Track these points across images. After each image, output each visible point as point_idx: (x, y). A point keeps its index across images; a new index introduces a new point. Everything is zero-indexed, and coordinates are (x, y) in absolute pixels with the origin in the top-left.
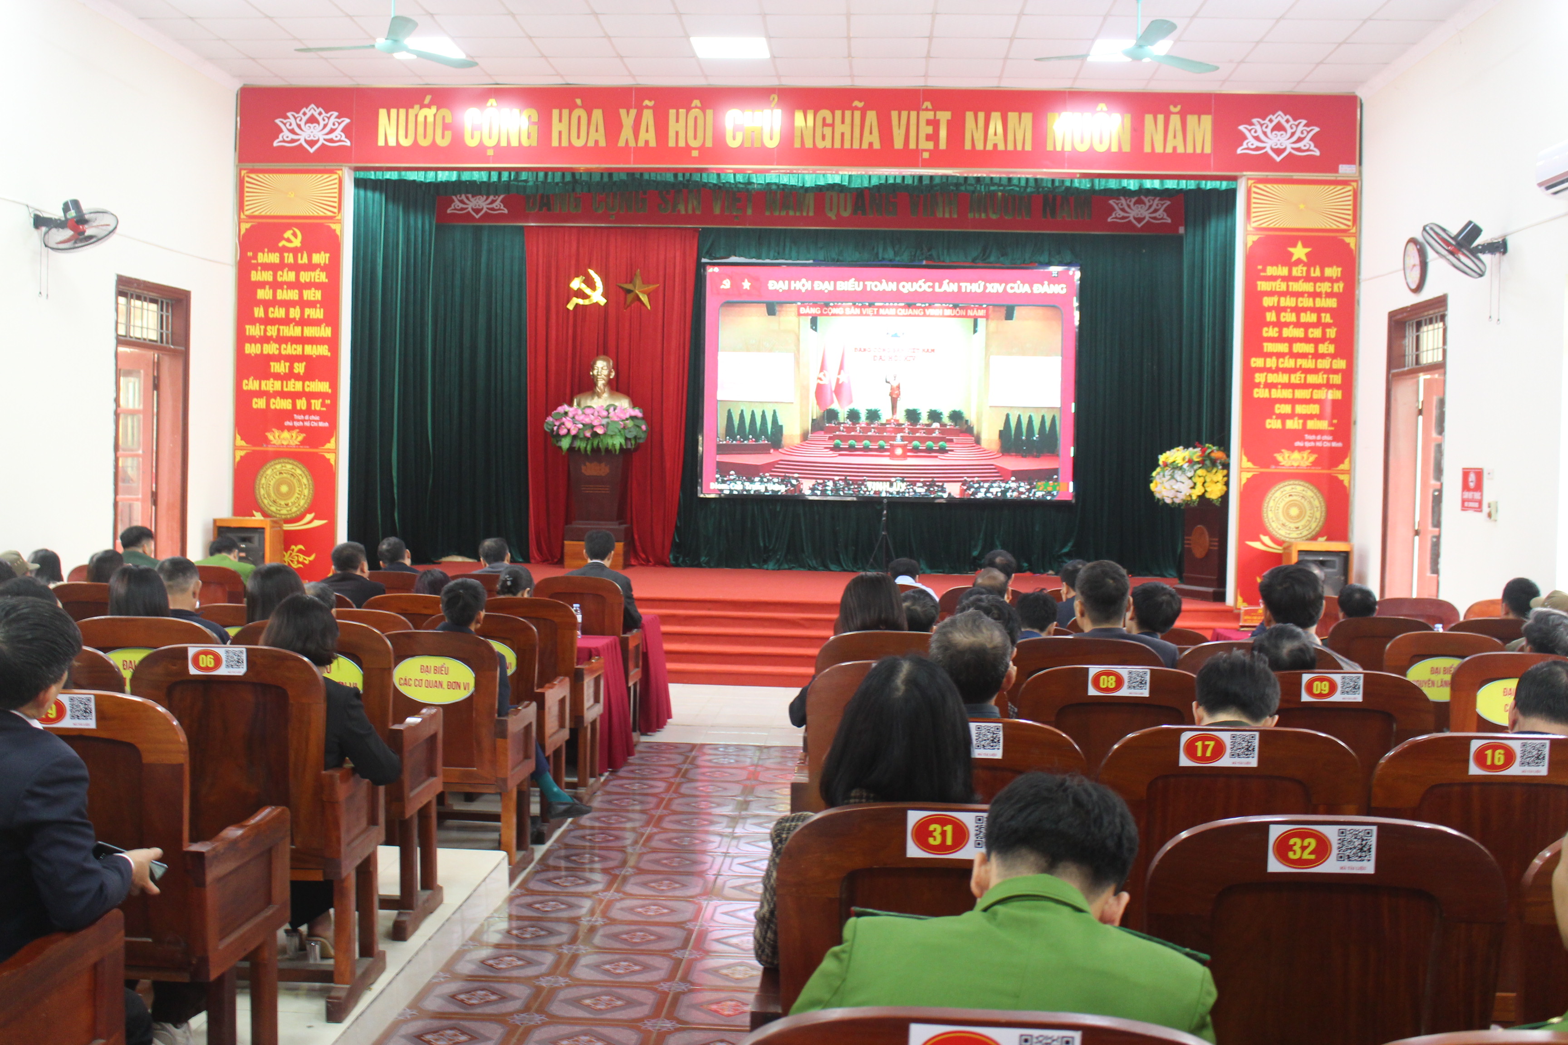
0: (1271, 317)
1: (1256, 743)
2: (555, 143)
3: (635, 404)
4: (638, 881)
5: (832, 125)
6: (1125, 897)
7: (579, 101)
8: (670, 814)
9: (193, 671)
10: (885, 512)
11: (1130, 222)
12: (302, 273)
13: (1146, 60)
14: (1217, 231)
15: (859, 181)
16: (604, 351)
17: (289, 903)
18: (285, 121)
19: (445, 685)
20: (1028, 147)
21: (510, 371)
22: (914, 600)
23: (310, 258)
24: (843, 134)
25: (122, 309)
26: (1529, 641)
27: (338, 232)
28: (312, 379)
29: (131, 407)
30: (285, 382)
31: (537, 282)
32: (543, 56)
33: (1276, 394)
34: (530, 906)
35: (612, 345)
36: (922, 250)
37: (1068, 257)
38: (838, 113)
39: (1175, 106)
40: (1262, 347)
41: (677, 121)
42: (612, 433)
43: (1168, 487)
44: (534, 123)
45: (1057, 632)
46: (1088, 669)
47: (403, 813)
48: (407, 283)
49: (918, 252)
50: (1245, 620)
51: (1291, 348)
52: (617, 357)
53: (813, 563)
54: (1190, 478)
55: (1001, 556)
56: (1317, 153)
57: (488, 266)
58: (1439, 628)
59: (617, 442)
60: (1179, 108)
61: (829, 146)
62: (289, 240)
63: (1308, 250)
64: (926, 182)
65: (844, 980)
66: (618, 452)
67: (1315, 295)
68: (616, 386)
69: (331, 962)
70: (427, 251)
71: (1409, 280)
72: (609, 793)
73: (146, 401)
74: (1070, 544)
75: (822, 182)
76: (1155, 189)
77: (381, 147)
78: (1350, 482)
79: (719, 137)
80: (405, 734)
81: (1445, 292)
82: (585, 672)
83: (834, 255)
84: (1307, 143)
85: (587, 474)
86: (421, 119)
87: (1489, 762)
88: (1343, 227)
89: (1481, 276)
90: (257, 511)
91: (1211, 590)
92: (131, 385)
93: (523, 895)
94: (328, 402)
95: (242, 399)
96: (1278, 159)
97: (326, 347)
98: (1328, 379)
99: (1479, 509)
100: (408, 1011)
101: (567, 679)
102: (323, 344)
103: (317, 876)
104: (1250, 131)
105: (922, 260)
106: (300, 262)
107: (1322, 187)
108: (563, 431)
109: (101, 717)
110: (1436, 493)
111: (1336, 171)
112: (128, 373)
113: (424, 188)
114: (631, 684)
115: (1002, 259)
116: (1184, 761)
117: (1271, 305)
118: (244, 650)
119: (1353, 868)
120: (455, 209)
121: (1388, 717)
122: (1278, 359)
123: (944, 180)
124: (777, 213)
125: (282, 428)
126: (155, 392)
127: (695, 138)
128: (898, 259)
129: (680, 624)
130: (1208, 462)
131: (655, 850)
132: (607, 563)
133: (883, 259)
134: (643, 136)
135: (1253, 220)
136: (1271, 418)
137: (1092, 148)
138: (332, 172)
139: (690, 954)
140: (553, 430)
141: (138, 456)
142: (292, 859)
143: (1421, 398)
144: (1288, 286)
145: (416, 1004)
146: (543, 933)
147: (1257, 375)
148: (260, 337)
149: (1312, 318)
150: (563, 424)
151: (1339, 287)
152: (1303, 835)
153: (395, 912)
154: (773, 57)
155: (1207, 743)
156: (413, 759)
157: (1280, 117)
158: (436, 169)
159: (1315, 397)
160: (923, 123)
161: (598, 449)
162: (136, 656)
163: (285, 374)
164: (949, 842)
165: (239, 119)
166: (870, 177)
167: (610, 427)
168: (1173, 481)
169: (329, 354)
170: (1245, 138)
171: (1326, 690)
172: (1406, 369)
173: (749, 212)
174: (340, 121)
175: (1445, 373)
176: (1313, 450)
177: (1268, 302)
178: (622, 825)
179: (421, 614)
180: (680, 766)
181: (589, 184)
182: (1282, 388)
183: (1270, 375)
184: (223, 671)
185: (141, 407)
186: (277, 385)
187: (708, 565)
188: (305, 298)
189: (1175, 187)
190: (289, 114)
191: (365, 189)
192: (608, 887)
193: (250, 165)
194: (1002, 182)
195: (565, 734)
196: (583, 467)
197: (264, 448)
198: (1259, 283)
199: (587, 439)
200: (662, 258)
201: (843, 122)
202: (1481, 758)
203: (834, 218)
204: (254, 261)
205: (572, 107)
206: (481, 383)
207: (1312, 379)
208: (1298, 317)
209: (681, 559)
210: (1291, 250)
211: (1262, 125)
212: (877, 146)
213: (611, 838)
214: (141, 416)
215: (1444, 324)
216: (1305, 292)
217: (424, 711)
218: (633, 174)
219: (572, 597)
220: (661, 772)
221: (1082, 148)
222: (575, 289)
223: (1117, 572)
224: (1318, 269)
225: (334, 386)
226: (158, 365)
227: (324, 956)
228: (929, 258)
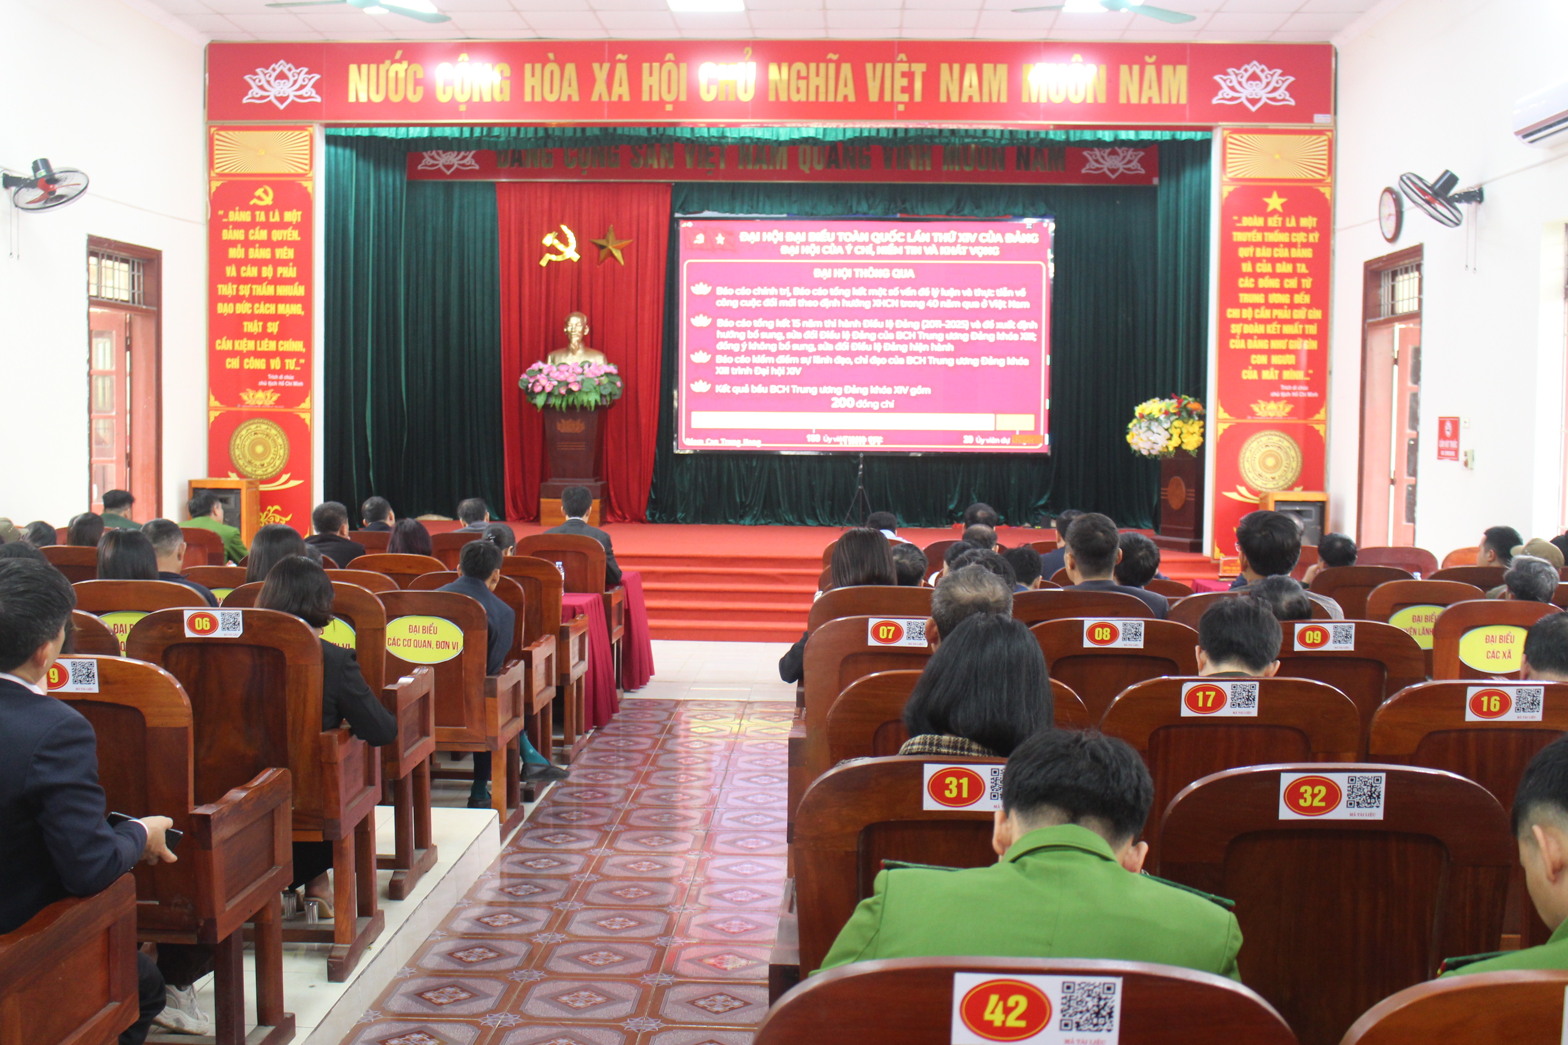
0: (1247, 267)
1: (1257, 693)
2: (528, 98)
3: (609, 360)
4: (628, 837)
5: (807, 78)
6: (1144, 847)
7: (551, 56)
8: (656, 771)
9: (189, 634)
10: (861, 466)
11: (1104, 173)
12: (274, 232)
13: (1123, 10)
14: (1191, 181)
15: (834, 134)
16: (578, 308)
17: (292, 864)
18: (254, 77)
19: (434, 645)
20: (1004, 99)
21: (483, 329)
22: (903, 553)
23: (282, 216)
24: (817, 88)
25: (94, 268)
26: (1510, 589)
27: (310, 190)
28: (286, 338)
29: (101, 367)
30: (258, 342)
31: (510, 239)
32: (515, 10)
33: (1253, 344)
34: (522, 863)
35: (585, 300)
36: (895, 204)
37: (1043, 209)
38: (813, 66)
39: (1150, 56)
40: (1238, 298)
41: (651, 75)
42: (587, 390)
43: (1145, 439)
44: (507, 78)
45: (1043, 585)
46: (1083, 621)
47: (397, 773)
48: (379, 240)
49: (892, 205)
50: (1224, 571)
51: (1266, 298)
52: (591, 311)
53: (790, 518)
54: (1167, 430)
55: (983, 510)
56: (1292, 103)
57: (461, 222)
58: (1417, 576)
59: (592, 398)
60: (1154, 59)
61: (804, 99)
62: (260, 198)
63: (1283, 200)
64: (901, 134)
65: (878, 931)
66: (593, 409)
67: (1290, 245)
68: (590, 342)
69: (332, 921)
70: (399, 207)
71: (1385, 230)
72: (595, 750)
73: (120, 362)
74: (1046, 497)
75: (796, 136)
76: (1130, 141)
77: (352, 103)
78: (1325, 432)
79: (693, 91)
80: (399, 694)
81: (1421, 242)
82: (570, 630)
83: (808, 209)
84: (1282, 93)
85: (562, 431)
86: (392, 74)
87: (1485, 709)
88: (1318, 177)
89: (1457, 225)
90: (233, 472)
91: (1187, 540)
92: (102, 346)
93: (514, 853)
94: (302, 361)
95: (216, 359)
96: (1253, 109)
97: (300, 306)
98: (1304, 329)
99: (1456, 457)
100: (407, 969)
101: (553, 637)
102: (297, 303)
103: (317, 837)
104: (1225, 81)
105: (895, 213)
106: (271, 220)
107: (1297, 136)
108: (538, 389)
109: (104, 681)
110: (1412, 443)
111: (1310, 120)
112: (101, 334)
113: (394, 144)
114: (614, 641)
115: (976, 212)
116: (1186, 712)
117: (1247, 255)
118: (240, 612)
119: (1362, 815)
120: (426, 165)
121: (1380, 666)
122: (1254, 309)
123: (919, 133)
124: (750, 167)
125: (256, 388)
126: (128, 353)
127: (669, 92)
128: (872, 212)
129: (659, 581)
130: (1184, 414)
131: (644, 807)
132: (585, 519)
133: (857, 213)
134: (616, 90)
135: (1229, 170)
136: (1247, 368)
137: (1067, 99)
138: (303, 128)
140: (527, 388)
141: (111, 417)
142: (295, 821)
143: (1397, 348)
144: (1263, 237)
145: (414, 962)
146: (537, 890)
147: (1233, 326)
148: (233, 296)
149: (1286, 268)
150: (538, 381)
151: (1314, 237)
152: (1313, 783)
153: (392, 871)
154: (748, 10)
155: (1208, 693)
156: (407, 717)
157: (1255, 67)
158: (408, 125)
159: (1291, 347)
160: (897, 75)
161: (573, 406)
162: (131, 619)
163: (258, 333)
164: (965, 794)
165: (207, 75)
166: (844, 129)
167: (585, 384)
168: (1150, 433)
169: (303, 313)
170: (1220, 88)
171: (1318, 640)
172: (1382, 318)
173: (722, 166)
174: (310, 77)
175: (1421, 323)
176: (1290, 400)
177: (1243, 252)
178: (610, 782)
179: (405, 574)
180: (665, 723)
181: (561, 139)
182: (1258, 339)
183: (1246, 326)
184: (219, 634)
185: (114, 368)
186: (251, 345)
187: (685, 521)
188: (277, 257)
189: (1150, 137)
190: (258, 71)
191: (336, 145)
192: (600, 843)
193: (220, 123)
194: (977, 135)
195: (552, 692)
196: (558, 425)
197: (238, 408)
198: (1235, 234)
199: (562, 396)
200: (635, 213)
201: (818, 75)
202: (1477, 705)
203: (807, 171)
204: (225, 220)
205: (545, 61)
206: (454, 341)
207: (1288, 329)
208: (1274, 267)
209: (657, 515)
210: (1267, 200)
211: (1237, 75)
212: (852, 98)
213: (599, 795)
214: (114, 377)
215: (1420, 274)
216: (1281, 243)
217: (415, 671)
218: (606, 129)
219: (555, 555)
220: (645, 729)
221: (1058, 99)
222: (548, 245)
223: (1107, 525)
224: (1293, 219)
225: (308, 345)
226: (130, 326)
227: (321, 917)
228: (904, 211)
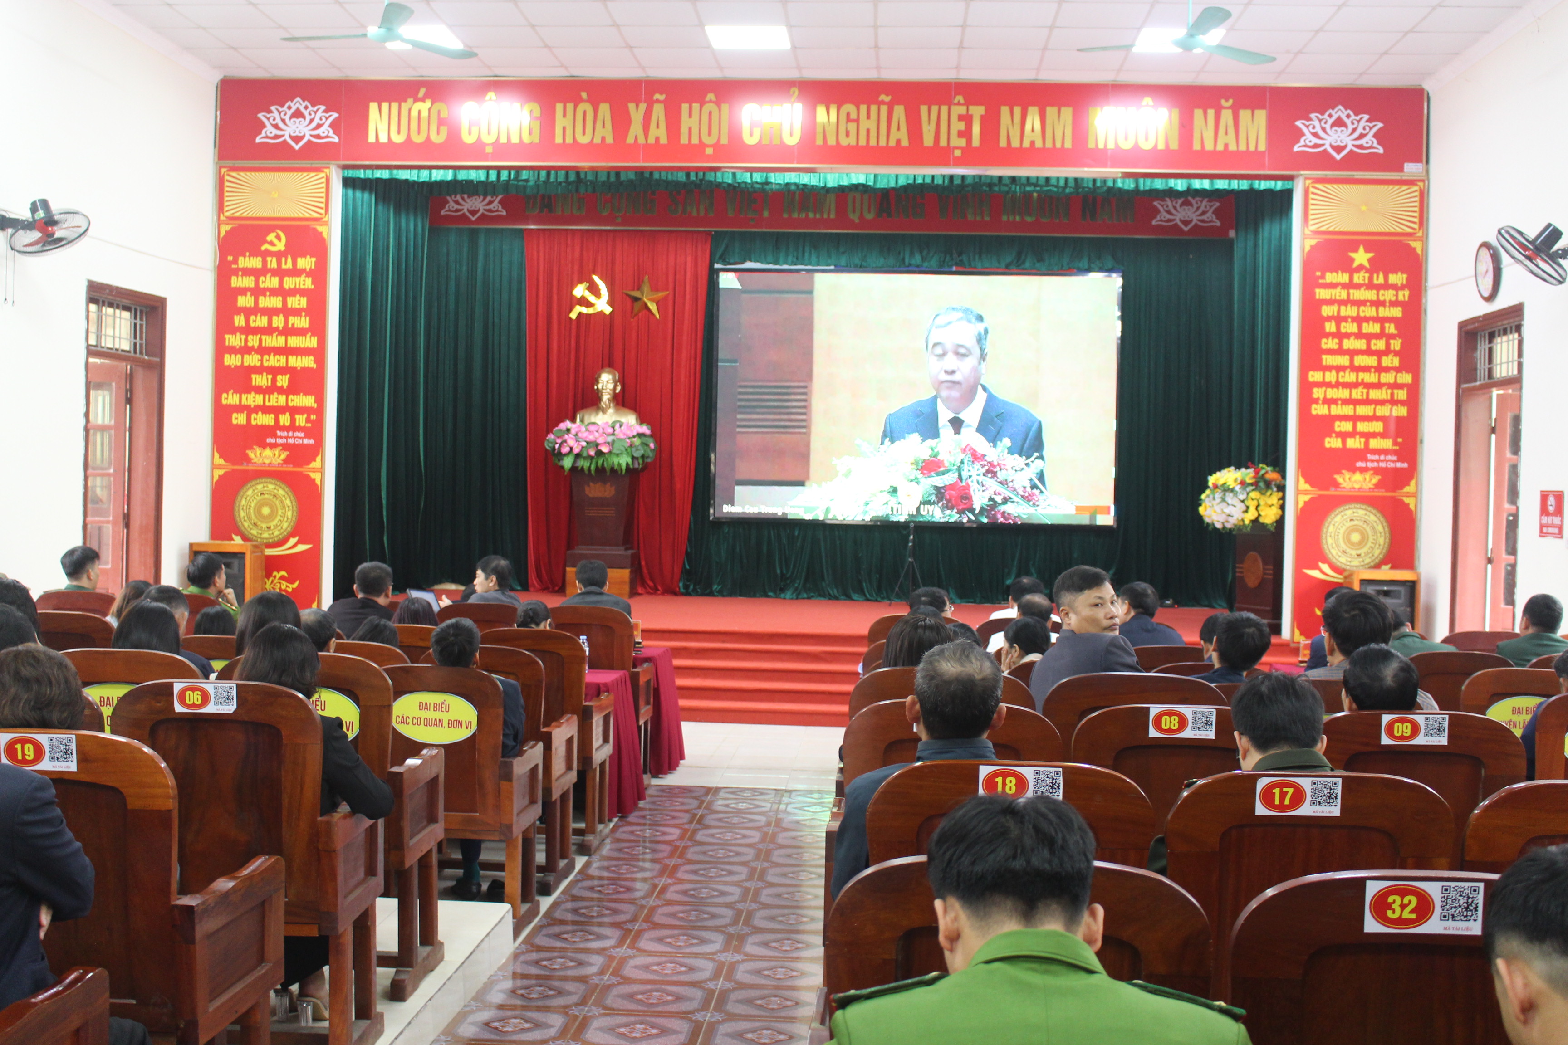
0: (1330, 327)
1: (1339, 790)
2: (559, 140)
3: (642, 420)
4: (653, 936)
5: (857, 121)
7: (584, 95)
8: (685, 864)
9: (179, 708)
10: (912, 537)
11: (1176, 225)
12: (286, 279)
13: (1197, 51)
14: (1270, 233)
15: (885, 181)
16: (610, 364)
17: (283, 960)
18: (268, 116)
19: (445, 724)
20: (1068, 145)
21: (508, 386)
23: (294, 263)
24: (868, 131)
25: (93, 316)
27: (325, 235)
28: (296, 393)
29: (100, 422)
30: (267, 396)
31: (538, 290)
32: (546, 46)
33: (1336, 410)
34: (537, 963)
35: (618, 355)
36: (951, 256)
37: (1110, 263)
38: (863, 108)
39: (1227, 100)
40: (1321, 360)
41: (690, 116)
42: (618, 452)
43: (1219, 511)
44: (537, 118)
46: (1148, 708)
47: (402, 862)
48: (399, 290)
49: (948, 258)
51: (1352, 361)
52: (623, 368)
53: (834, 592)
54: (1243, 501)
56: (1381, 150)
57: (485, 271)
59: (624, 461)
60: (1231, 102)
61: (853, 143)
62: (272, 243)
63: (1370, 255)
64: (957, 181)
66: (623, 472)
67: (1378, 303)
68: (622, 401)
69: (326, 1024)
70: (420, 255)
71: (1481, 288)
72: (619, 840)
73: (118, 414)
75: (845, 182)
76: (1204, 190)
77: (372, 144)
78: (1416, 506)
79: (735, 135)
80: (405, 776)
81: (1521, 301)
82: (594, 710)
83: (857, 261)
84: (1369, 141)
85: (591, 495)
86: (414, 114)
88: (1409, 230)
89: (1561, 283)
90: (237, 534)
92: (100, 399)
93: (528, 951)
94: (313, 417)
95: (221, 414)
96: (1338, 157)
97: (312, 358)
98: (1392, 394)
99: (1560, 535)
101: (575, 717)
102: (309, 355)
103: (312, 931)
104: (1307, 127)
105: (952, 266)
106: (284, 266)
107: (1386, 187)
108: (565, 450)
109: (84, 759)
110: (1511, 518)
111: (1401, 169)
112: (99, 386)
113: (416, 187)
114: (641, 722)
115: (1038, 265)
116: (1261, 810)
117: (1330, 314)
119: (1458, 929)
120: (450, 211)
121: (1476, 762)
122: (1338, 373)
123: (977, 180)
124: (795, 216)
125: (264, 445)
126: (128, 406)
127: (710, 134)
128: (926, 264)
129: (691, 658)
130: (1262, 484)
131: (670, 903)
133: (910, 265)
134: (653, 132)
135: (1311, 222)
136: (1330, 436)
137: (1136, 147)
138: (318, 170)
139: (712, 1016)
140: (554, 448)
141: (109, 475)
142: (287, 913)
143: (1494, 416)
144: (1349, 294)
146: (551, 993)
147: (1315, 390)
148: (241, 347)
149: (1375, 328)
150: (565, 441)
151: (1404, 295)
152: (1403, 892)
153: (394, 970)
154: (794, 47)
155: (1285, 790)
156: (413, 802)
157: (1340, 112)
158: (431, 168)
159: (1378, 413)
160: (954, 118)
161: (603, 468)
162: (117, 692)
163: (267, 387)
165: (218, 113)
166: (897, 176)
167: (616, 445)
168: (1224, 504)
169: (315, 366)
170: (1303, 134)
171: (1408, 733)
172: (1478, 383)
173: (766, 214)
174: (327, 115)
175: (1521, 388)
176: (1376, 471)
177: (1326, 311)
178: (634, 876)
180: (695, 812)
181: (594, 184)
182: (1342, 404)
183: (1329, 390)
184: (211, 709)
185: (113, 422)
186: (259, 399)
187: (721, 593)
188: (289, 306)
189: (1226, 187)
190: (273, 108)
191: (354, 188)
192: (621, 943)
193: (230, 163)
194: (1040, 183)
195: (573, 776)
196: (587, 489)
197: (244, 467)
198: (1317, 291)
199: (591, 458)
200: (672, 263)
201: (868, 117)
203: (857, 221)
204: (234, 266)
205: (577, 101)
206: (476, 397)
207: (1375, 394)
208: (1360, 327)
209: (691, 587)
210: (1352, 255)
211: (1320, 121)
212: (905, 143)
213: (622, 889)
214: (113, 432)
215: (1520, 335)
216: (1368, 301)
217: (424, 752)
218: (642, 173)
219: (579, 628)
220: (674, 818)
221: (1127, 145)
222: (579, 296)
224: (1381, 276)
225: (320, 400)
226: (131, 378)
227: (317, 1018)
228: (960, 264)
